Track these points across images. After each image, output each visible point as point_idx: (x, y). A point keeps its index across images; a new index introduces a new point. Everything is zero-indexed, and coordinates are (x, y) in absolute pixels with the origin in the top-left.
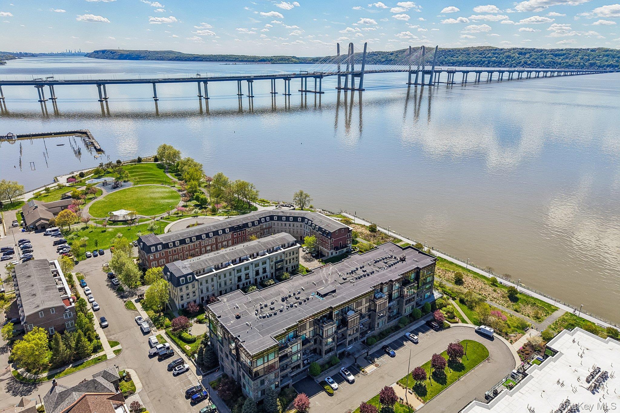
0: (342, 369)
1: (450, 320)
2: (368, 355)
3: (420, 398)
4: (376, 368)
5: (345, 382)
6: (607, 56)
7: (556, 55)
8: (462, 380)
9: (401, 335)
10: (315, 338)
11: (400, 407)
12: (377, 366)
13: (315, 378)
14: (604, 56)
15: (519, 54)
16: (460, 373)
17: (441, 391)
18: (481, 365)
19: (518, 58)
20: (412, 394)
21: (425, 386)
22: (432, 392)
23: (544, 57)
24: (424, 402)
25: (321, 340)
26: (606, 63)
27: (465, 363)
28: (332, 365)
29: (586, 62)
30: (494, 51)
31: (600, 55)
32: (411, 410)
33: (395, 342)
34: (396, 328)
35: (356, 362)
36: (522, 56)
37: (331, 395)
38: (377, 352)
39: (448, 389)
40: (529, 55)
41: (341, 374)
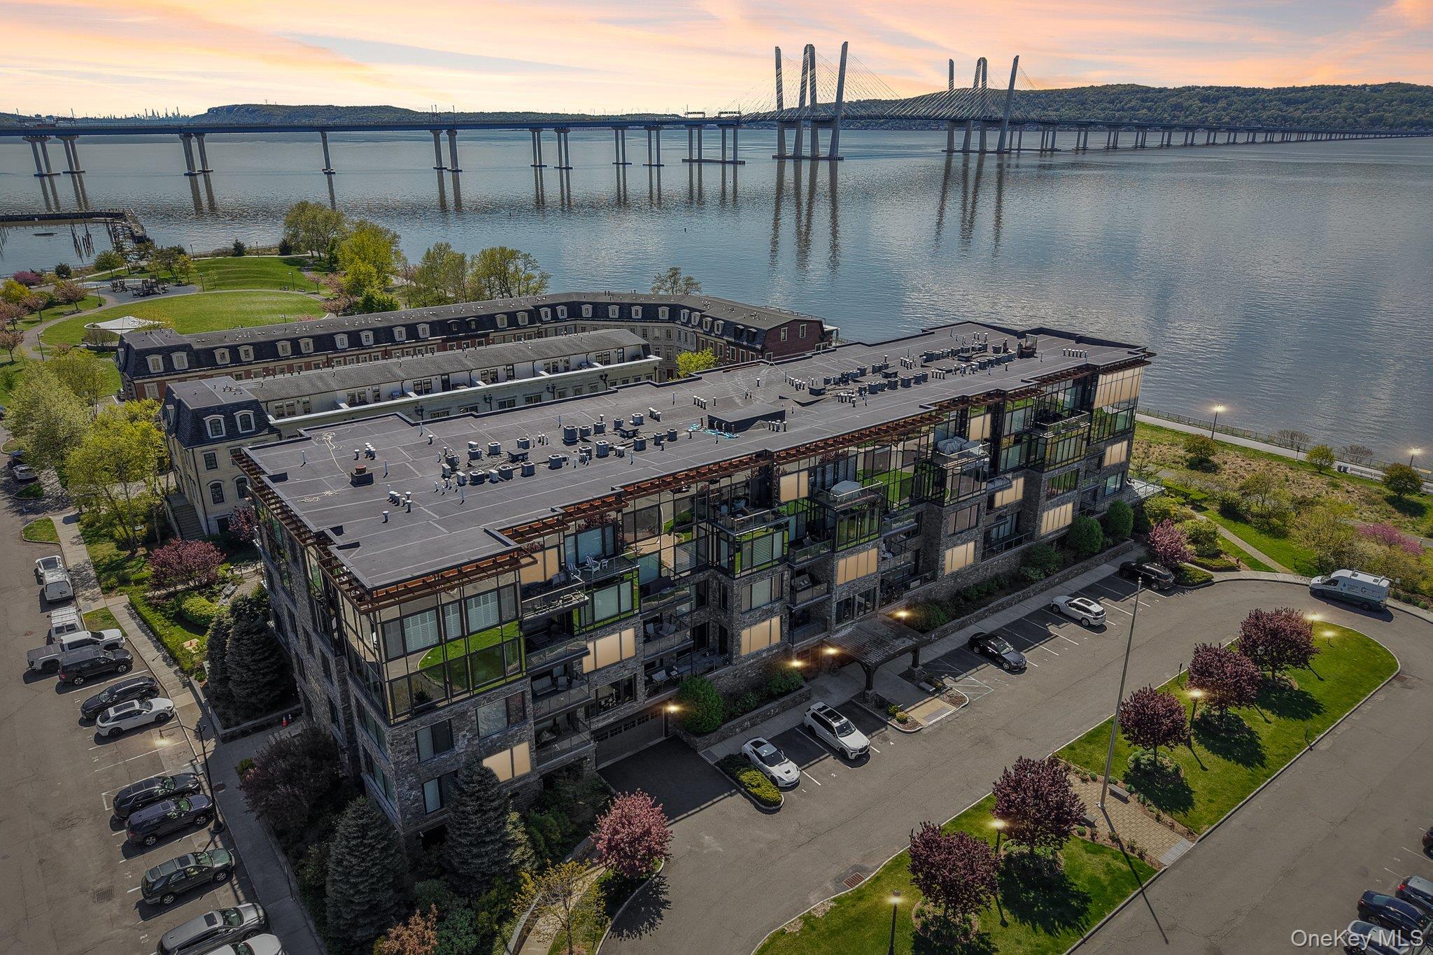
0: (815, 707)
1: (1206, 561)
2: (915, 664)
3: (1166, 817)
4: (953, 709)
5: (830, 761)
6: (1411, 101)
7: (1289, 102)
8: (1323, 746)
9: (1035, 603)
10: (701, 577)
11: (1086, 856)
12: (956, 701)
13: (699, 741)
14: (1402, 101)
15: (1202, 100)
16: (1308, 724)
17: (1250, 790)
18: (1380, 697)
19: (1200, 109)
20: (1125, 800)
21: (1177, 770)
22: (1212, 791)
23: (1260, 106)
24: (1190, 834)
25: (725, 589)
26: (1408, 118)
27: (1316, 691)
28: (772, 697)
29: (1361, 116)
30: (1143, 95)
31: (1392, 101)
32: (1142, 867)
33: (1017, 625)
34: (1015, 582)
35: (869, 686)
36: (1211, 106)
37: (768, 807)
38: (949, 656)
39: (1277, 783)
40: (1225, 101)
41: (811, 731)
